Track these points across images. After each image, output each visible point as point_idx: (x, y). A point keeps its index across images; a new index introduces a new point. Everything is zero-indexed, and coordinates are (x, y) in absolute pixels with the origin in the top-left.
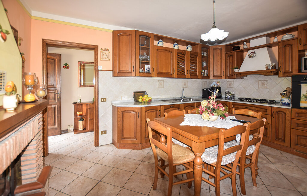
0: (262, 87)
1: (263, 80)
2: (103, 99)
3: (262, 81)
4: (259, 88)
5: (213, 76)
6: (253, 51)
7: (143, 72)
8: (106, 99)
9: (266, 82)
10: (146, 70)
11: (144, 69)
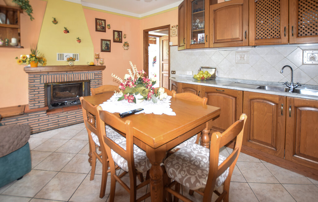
2: (173, 71)
7: (196, 43)
8: (175, 71)
10: (198, 40)
11: (197, 39)
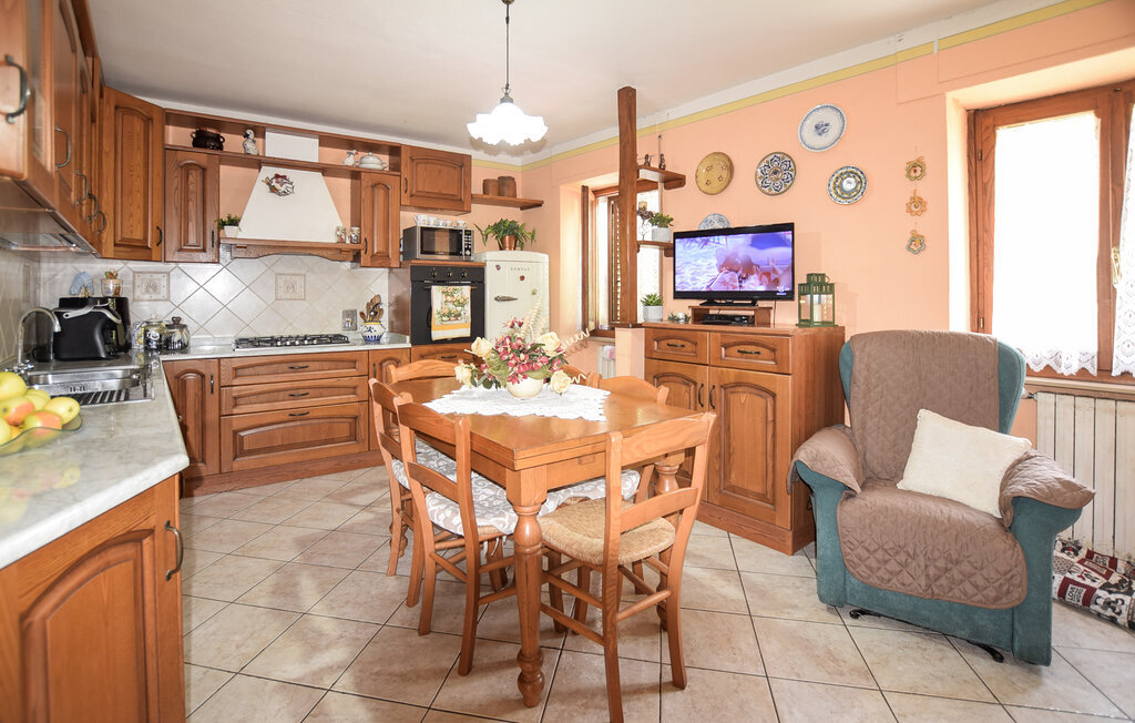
0: (288, 296)
1: (288, 275)
3: (288, 278)
4: (277, 299)
5: (115, 245)
6: (282, 171)
9: (299, 281)
